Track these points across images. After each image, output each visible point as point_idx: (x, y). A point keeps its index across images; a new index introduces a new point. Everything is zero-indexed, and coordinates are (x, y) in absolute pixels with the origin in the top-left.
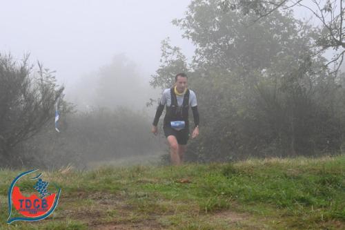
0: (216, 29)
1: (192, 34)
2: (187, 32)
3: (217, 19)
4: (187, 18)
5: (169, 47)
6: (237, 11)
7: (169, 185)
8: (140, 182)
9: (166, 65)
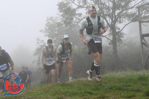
0: (57, 32)
1: (48, 35)
2: (46, 34)
3: (57, 29)
4: (45, 29)
5: (40, 40)
6: (64, 25)
7: (41, 93)
8: (30, 93)
9: (39, 47)
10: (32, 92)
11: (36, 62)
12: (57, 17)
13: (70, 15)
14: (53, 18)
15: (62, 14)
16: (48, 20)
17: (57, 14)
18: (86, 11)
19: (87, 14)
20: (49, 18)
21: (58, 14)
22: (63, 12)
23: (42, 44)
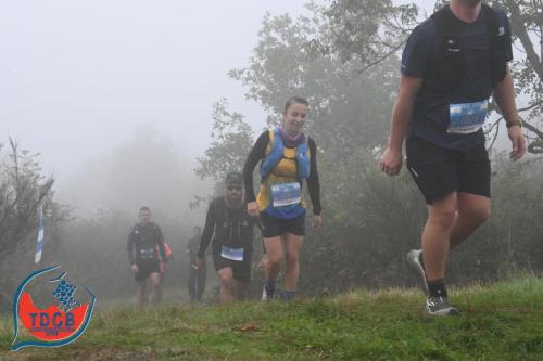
0: (300, 85)
1: (262, 93)
2: (254, 90)
3: (300, 68)
4: (253, 67)
5: (226, 114)
6: (332, 56)
7: (222, 335)
8: (177, 330)
9: (221, 141)
10: (186, 330)
12: (306, 20)
13: (366, 13)
14: (288, 21)
16: (267, 28)
17: (307, 5)
20: (271, 19)
21: (310, 6)
23: (235, 130)
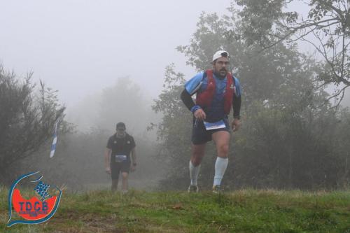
1: (196, 62)
2: (192, 59)
3: (222, 48)
4: (192, 45)
5: (173, 73)
6: (242, 41)
7: (161, 210)
8: (133, 206)
9: (169, 90)
10: (137, 206)
11: (156, 129)
12: (227, 18)
13: (265, 16)
14: (216, 17)
15: (241, 8)
16: (202, 21)
17: (229, 9)
18: (310, 8)
19: (311, 15)
20: (205, 15)
21: (231, 9)
22: (244, 6)
23: (178, 84)
